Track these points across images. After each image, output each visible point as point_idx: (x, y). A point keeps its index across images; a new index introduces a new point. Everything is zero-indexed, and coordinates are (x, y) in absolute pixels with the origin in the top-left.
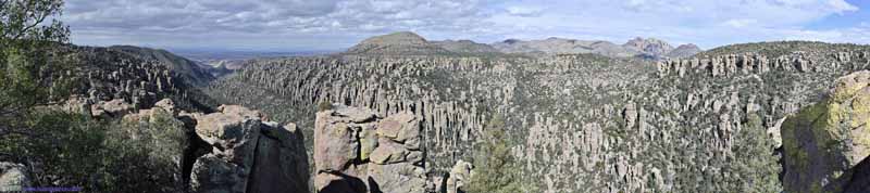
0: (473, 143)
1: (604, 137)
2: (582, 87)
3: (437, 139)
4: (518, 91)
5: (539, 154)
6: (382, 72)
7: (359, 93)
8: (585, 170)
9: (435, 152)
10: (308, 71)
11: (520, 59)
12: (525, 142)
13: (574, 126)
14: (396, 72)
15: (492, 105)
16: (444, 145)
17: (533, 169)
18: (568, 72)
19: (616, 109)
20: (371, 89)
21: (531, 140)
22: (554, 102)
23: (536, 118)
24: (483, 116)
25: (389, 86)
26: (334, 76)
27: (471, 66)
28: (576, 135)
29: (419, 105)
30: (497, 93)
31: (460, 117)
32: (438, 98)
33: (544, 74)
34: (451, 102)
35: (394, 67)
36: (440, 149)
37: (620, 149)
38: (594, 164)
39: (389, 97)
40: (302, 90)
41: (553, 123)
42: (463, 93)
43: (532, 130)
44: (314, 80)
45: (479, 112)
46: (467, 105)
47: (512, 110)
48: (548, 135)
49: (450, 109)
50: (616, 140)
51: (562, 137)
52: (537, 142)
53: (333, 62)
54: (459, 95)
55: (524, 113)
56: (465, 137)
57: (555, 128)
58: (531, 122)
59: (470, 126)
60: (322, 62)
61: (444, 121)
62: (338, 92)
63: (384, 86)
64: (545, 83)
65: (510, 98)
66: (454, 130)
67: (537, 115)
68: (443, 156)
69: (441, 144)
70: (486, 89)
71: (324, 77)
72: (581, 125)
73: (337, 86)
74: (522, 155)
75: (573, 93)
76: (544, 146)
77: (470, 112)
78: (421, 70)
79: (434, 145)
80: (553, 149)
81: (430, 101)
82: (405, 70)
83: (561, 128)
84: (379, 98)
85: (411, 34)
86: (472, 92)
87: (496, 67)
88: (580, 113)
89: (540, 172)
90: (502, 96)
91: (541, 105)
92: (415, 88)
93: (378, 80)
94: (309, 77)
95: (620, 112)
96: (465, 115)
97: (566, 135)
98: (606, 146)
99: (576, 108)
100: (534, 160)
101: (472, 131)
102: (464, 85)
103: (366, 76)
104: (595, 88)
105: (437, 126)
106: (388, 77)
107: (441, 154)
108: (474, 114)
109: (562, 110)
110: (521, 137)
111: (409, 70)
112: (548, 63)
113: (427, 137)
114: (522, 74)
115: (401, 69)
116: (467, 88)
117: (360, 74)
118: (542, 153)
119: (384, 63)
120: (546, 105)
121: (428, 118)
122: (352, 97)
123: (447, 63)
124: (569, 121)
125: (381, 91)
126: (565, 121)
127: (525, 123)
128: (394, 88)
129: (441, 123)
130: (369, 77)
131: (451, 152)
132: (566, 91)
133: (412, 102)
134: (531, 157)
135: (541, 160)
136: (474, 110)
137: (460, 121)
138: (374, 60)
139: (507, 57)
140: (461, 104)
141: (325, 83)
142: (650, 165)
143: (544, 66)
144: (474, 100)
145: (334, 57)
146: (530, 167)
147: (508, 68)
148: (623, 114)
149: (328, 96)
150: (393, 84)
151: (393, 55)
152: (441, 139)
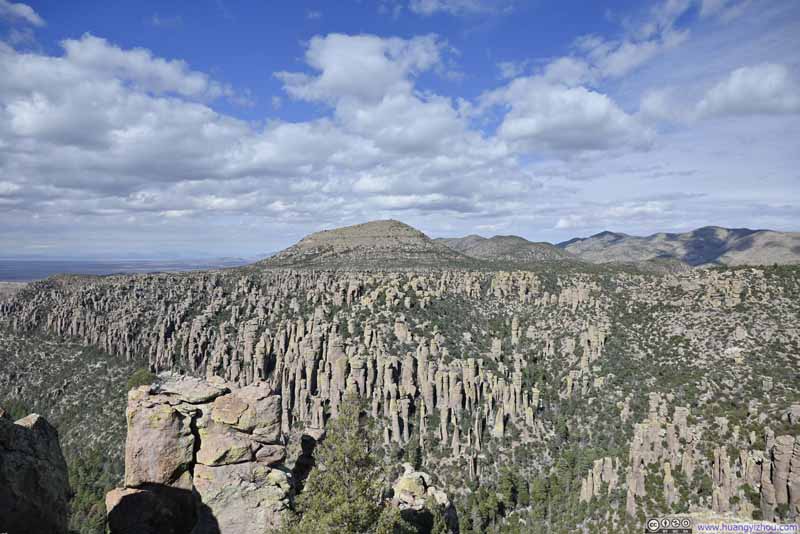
0: (515, 444)
2: (778, 346)
3: (442, 432)
4: (614, 345)
5: (654, 483)
6: (337, 300)
7: (292, 344)
9: (439, 456)
10: (186, 304)
11: (623, 275)
12: (624, 454)
13: (743, 434)
14: (366, 302)
15: (555, 370)
16: (455, 444)
17: (640, 514)
18: (739, 308)
20: (316, 335)
21: (636, 449)
22: (699, 373)
23: (653, 405)
24: (536, 391)
25: (351, 329)
26: (242, 311)
27: (516, 289)
28: (750, 458)
29: (407, 365)
30: (568, 345)
31: (489, 391)
32: (445, 352)
33: (677, 309)
34: (471, 361)
35: (361, 290)
36: (448, 452)
39: (350, 350)
40: (173, 343)
41: (691, 421)
42: (497, 343)
43: (640, 429)
44: (198, 321)
45: (528, 380)
46: (502, 367)
47: (598, 383)
48: (677, 446)
49: (468, 374)
51: (710, 455)
52: (650, 457)
53: (243, 281)
54: (485, 347)
55: (626, 391)
56: (497, 430)
57: (694, 433)
58: (640, 411)
59: (508, 408)
60: (218, 284)
61: (456, 396)
62: (248, 344)
63: (342, 328)
64: (678, 331)
65: (594, 357)
66: (476, 415)
67: (655, 398)
68: (455, 467)
69: (450, 441)
70: (545, 335)
71: (221, 314)
72: (764, 437)
73: (247, 331)
74: (615, 478)
75: (751, 357)
76: (667, 467)
77: (508, 381)
78: (414, 297)
79: (436, 442)
80: (690, 478)
81: (430, 358)
82: (381, 296)
83: (711, 435)
84: (331, 352)
85: (399, 224)
86: (515, 340)
87: (566, 292)
88: (764, 408)
90: (579, 352)
91: (665, 378)
92: (402, 333)
93: (329, 317)
94: (187, 316)
96: (498, 386)
97: (720, 452)
99: (759, 395)
100: (643, 493)
101: (513, 419)
102: (500, 327)
103: (306, 310)
105: (442, 406)
106: (350, 311)
107: (449, 461)
108: (516, 386)
109: (718, 394)
110: (616, 441)
111: (389, 296)
112: (687, 286)
113: (423, 428)
114: (623, 308)
115: (374, 294)
116: (507, 334)
117: (294, 305)
118: (660, 481)
119: (341, 283)
120: (678, 379)
121: (426, 391)
122: (277, 351)
123: (467, 283)
124: (733, 421)
125: (334, 339)
126: (723, 421)
127: (625, 413)
128: (361, 333)
129: (450, 401)
130: (312, 311)
131: (469, 458)
132: (733, 351)
133: (393, 360)
134: (634, 487)
135: (660, 498)
136: (517, 376)
137: (489, 397)
138: (324, 277)
139: (594, 271)
140: (490, 365)
141: (223, 325)
143: (678, 292)
144: (517, 356)
145: (244, 271)
146: (631, 508)
147: (592, 293)
149: (229, 351)
150: (357, 325)
151: (360, 266)
152: (450, 431)
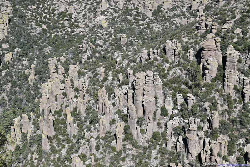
1: (165, 94)
2: (127, 12)
8: (135, 144)
13: (115, 77)
19: (185, 49)
22: (80, 38)
23: (52, 68)
37: (192, 113)
38: (149, 136)
41: (81, 74)
43: (46, 87)
48: (72, 94)
50: (186, 100)
51: (95, 96)
52: (55, 107)
55: (31, 61)
57: (83, 83)
64: (63, 8)
67: (52, 62)
72: (127, 76)
75: (112, 22)
76: (67, 111)
80: (84, 115)
83: (94, 82)
88: (125, 57)
89: (64, 152)
91: (57, 45)
95: (192, 53)
97: (102, 92)
98: (170, 108)
99: (119, 48)
100: (53, 133)
104: (149, 14)
109: (95, 52)
118: (64, 122)
120: (66, 44)
124: (107, 69)
126: (101, 70)
127: (32, 78)
132: (101, 19)
134: (47, 130)
135: (65, 134)
142: (242, 141)
146: (46, 146)
148: (199, 56)
